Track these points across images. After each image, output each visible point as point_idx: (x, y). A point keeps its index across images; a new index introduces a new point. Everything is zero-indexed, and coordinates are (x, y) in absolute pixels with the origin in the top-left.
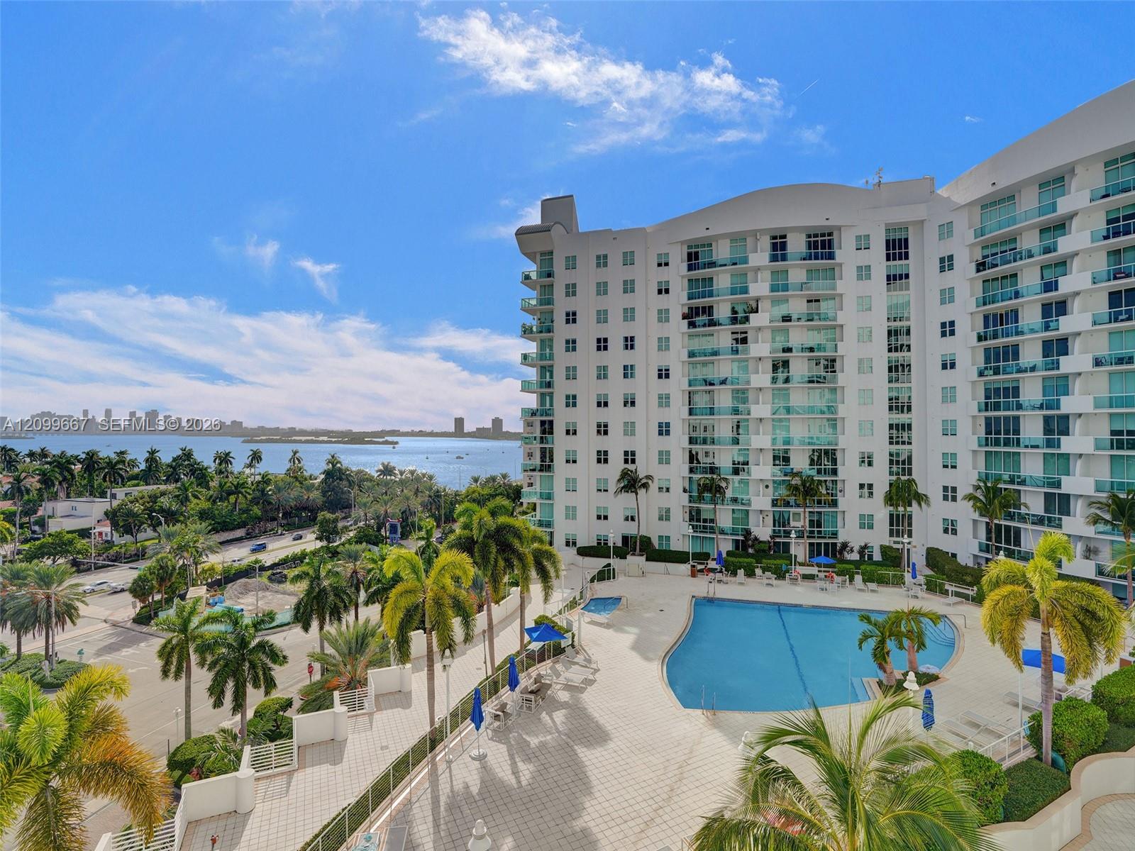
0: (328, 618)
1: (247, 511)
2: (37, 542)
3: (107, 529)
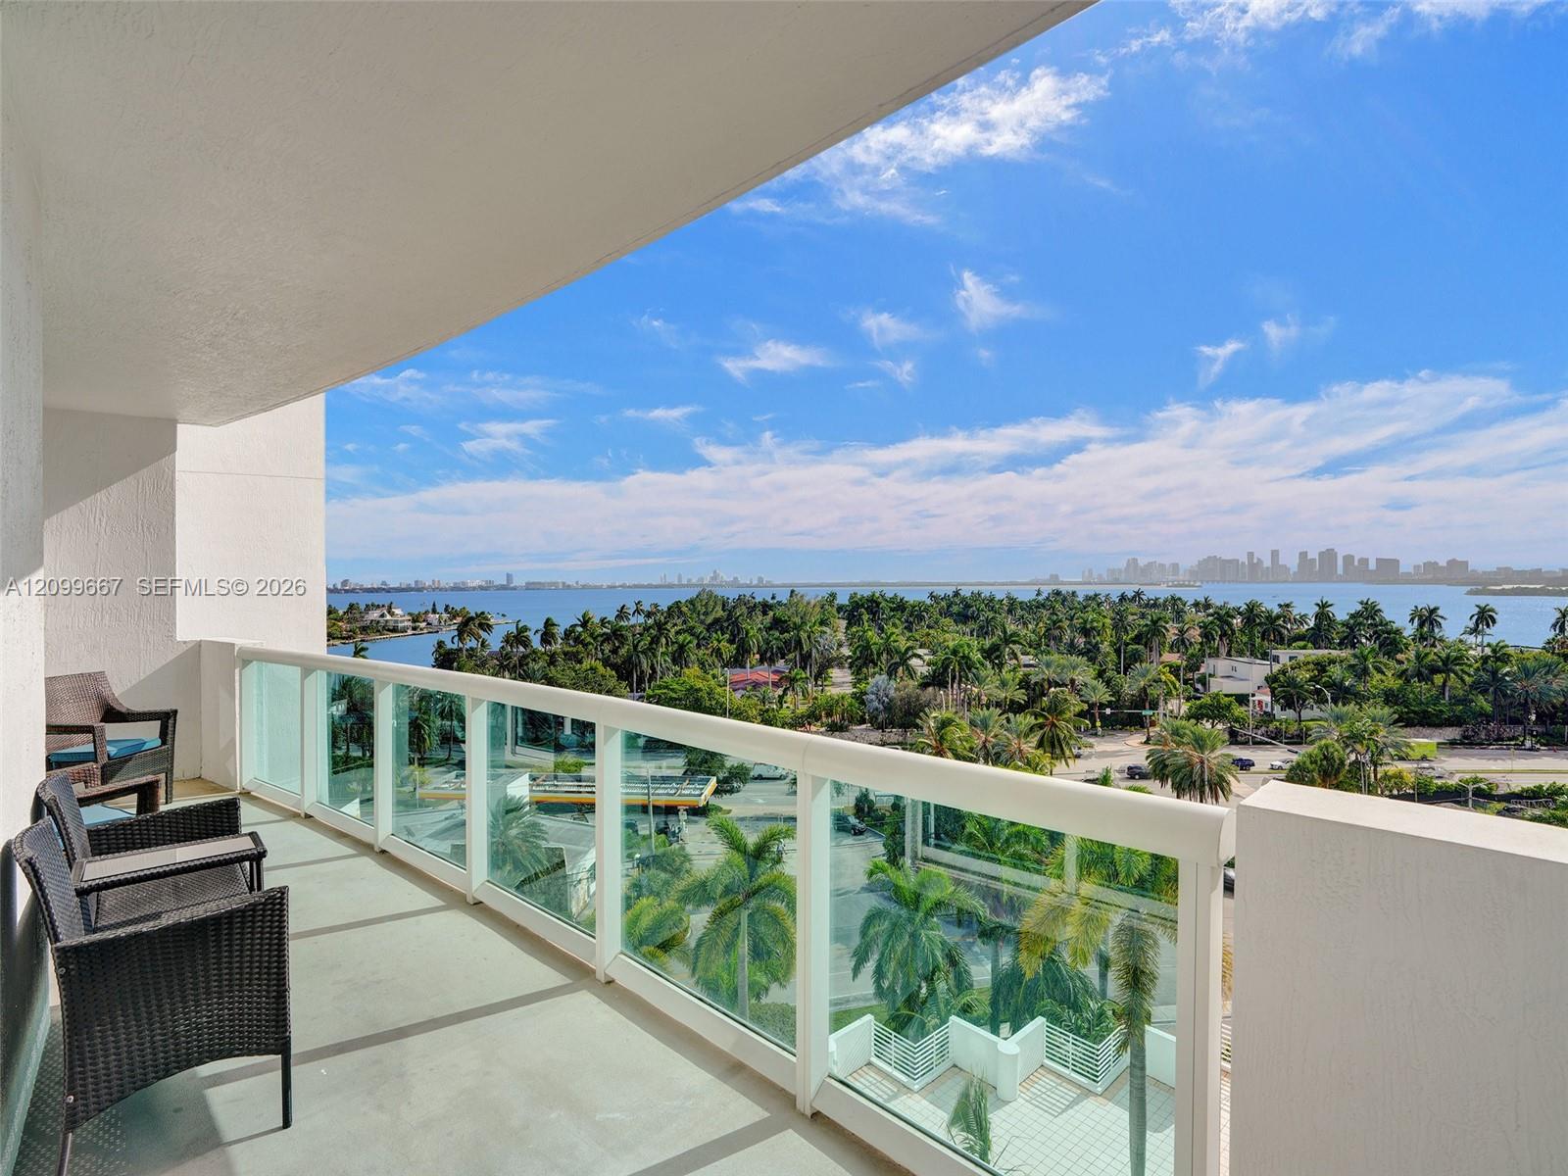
1: (1464, 701)
2: (1198, 702)
3: (1267, 699)
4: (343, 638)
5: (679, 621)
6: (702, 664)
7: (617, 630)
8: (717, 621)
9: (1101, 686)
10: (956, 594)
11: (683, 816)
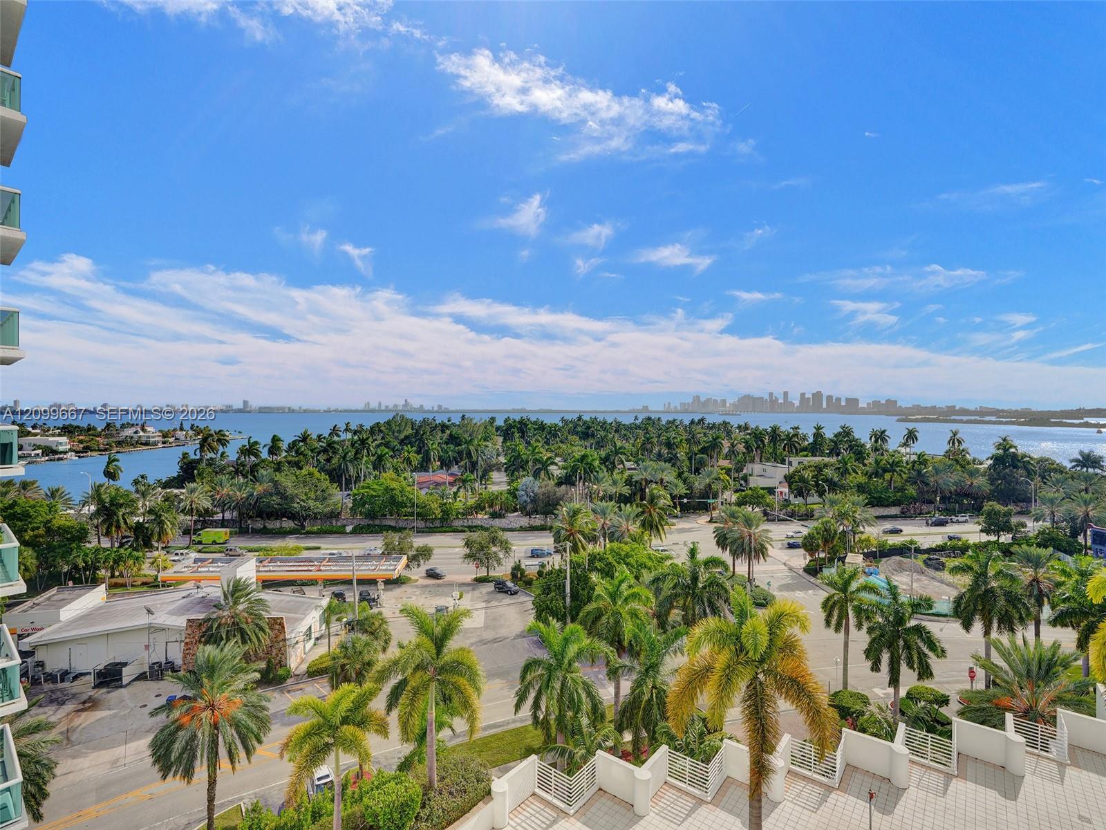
0: (995, 625)
1: (902, 490)
2: (743, 493)
3: (786, 490)
4: (100, 451)
5: (379, 437)
6: (396, 470)
7: (331, 444)
8: (407, 437)
9: (680, 483)
10: (580, 419)
11: (381, 586)
